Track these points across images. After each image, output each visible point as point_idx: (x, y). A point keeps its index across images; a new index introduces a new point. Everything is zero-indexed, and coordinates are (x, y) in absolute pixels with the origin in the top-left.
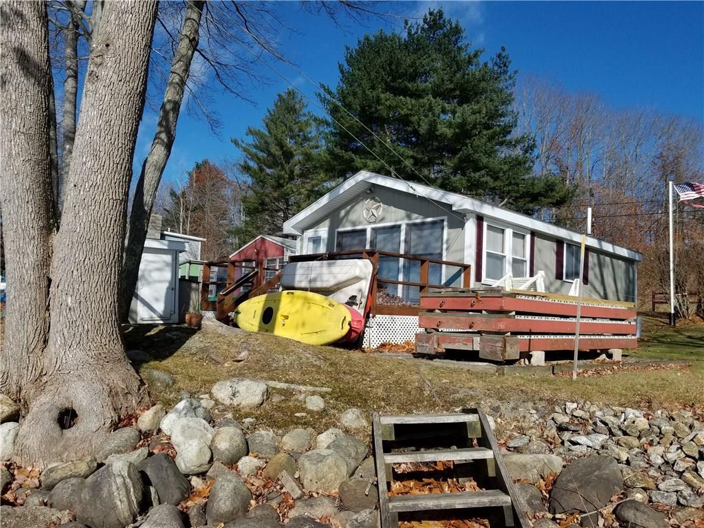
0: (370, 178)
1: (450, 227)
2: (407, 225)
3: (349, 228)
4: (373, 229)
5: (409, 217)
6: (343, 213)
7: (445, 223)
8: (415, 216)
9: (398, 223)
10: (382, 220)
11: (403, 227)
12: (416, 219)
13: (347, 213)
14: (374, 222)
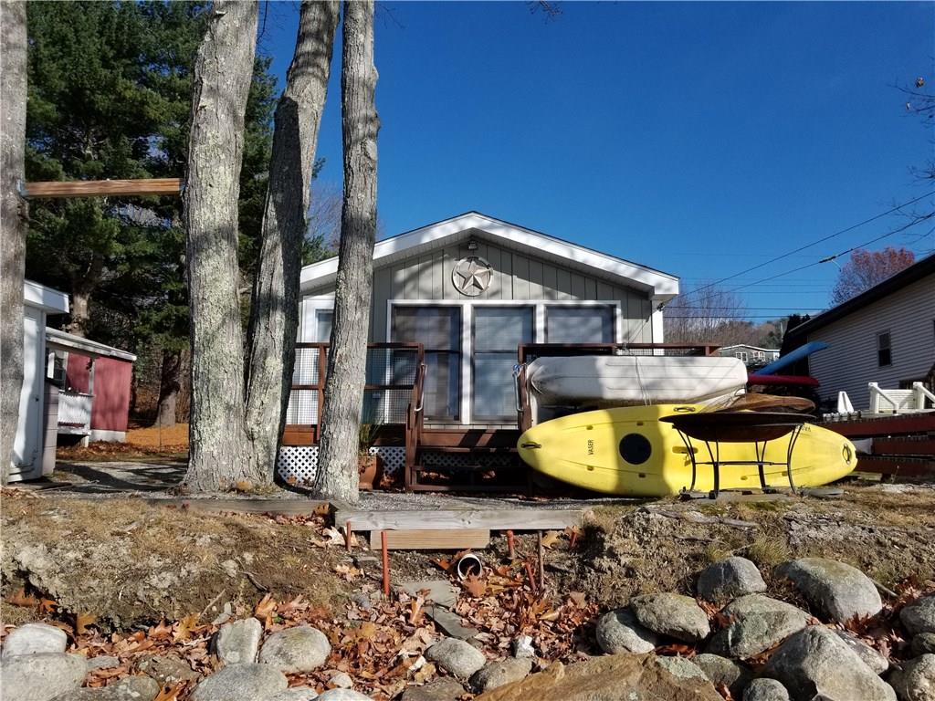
0: (491, 227)
1: (627, 316)
2: (548, 308)
3: (422, 301)
4: (476, 308)
5: (550, 296)
6: (402, 275)
7: (619, 311)
8: (562, 295)
9: (531, 302)
10: (494, 294)
11: (540, 310)
12: (564, 299)
13: (415, 277)
14: (479, 297)
